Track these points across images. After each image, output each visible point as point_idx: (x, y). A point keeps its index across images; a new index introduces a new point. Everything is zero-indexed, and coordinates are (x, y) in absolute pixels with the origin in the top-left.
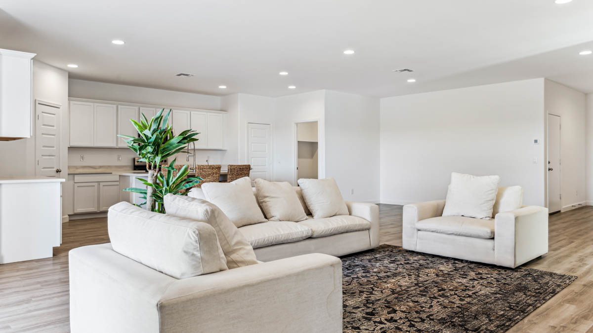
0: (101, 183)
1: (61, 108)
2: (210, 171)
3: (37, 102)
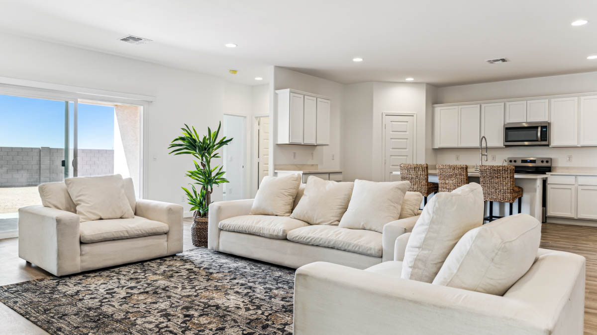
1: (415, 116)
2: (451, 172)
3: (384, 115)
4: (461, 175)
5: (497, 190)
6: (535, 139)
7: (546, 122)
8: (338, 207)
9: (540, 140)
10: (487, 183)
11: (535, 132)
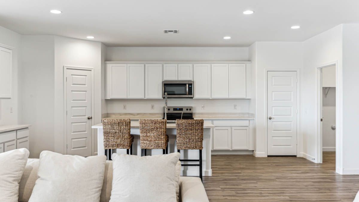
1: (93, 70)
2: (153, 126)
3: (65, 68)
4: (161, 128)
5: (191, 140)
6: (184, 93)
7: (191, 81)
8: (94, 190)
9: (187, 94)
10: (183, 135)
11: (184, 88)
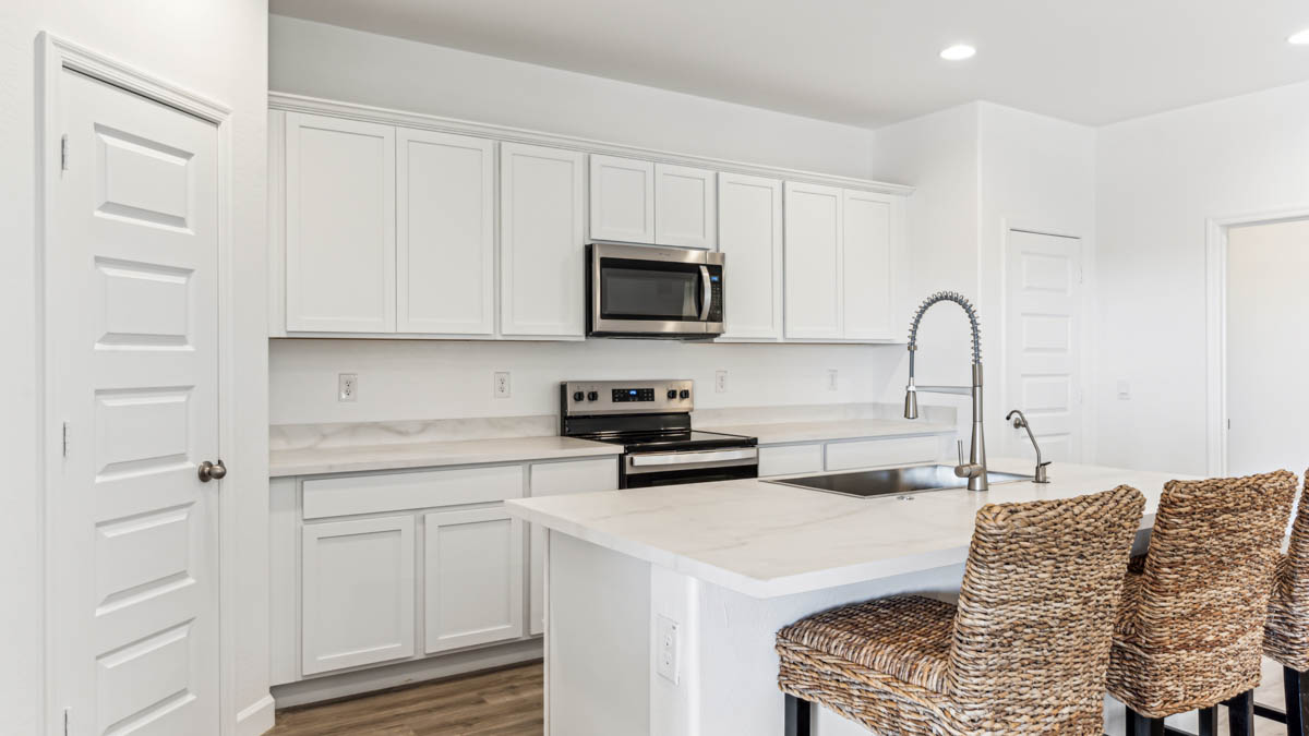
0: (430, 517)
9: (706, 316)
